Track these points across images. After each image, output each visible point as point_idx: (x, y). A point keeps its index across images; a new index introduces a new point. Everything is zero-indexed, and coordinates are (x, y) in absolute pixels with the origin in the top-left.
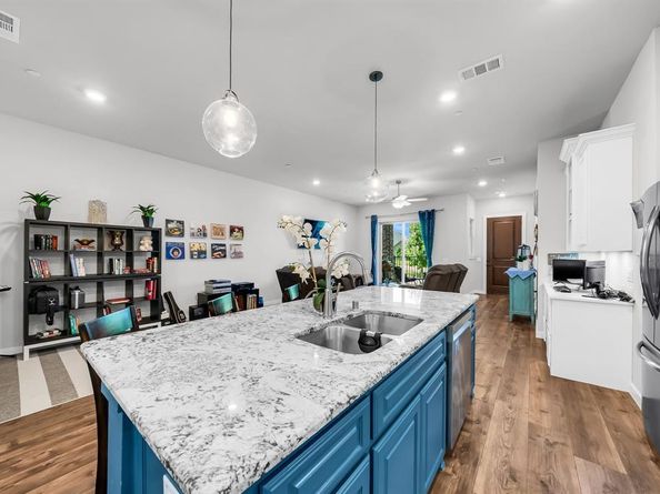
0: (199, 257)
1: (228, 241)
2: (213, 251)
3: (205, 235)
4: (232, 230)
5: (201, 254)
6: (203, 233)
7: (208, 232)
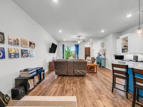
0: (15, 57)
1: (29, 49)
2: (22, 53)
3: (18, 44)
4: (31, 43)
5: (16, 55)
6: (16, 43)
7: (20, 43)
